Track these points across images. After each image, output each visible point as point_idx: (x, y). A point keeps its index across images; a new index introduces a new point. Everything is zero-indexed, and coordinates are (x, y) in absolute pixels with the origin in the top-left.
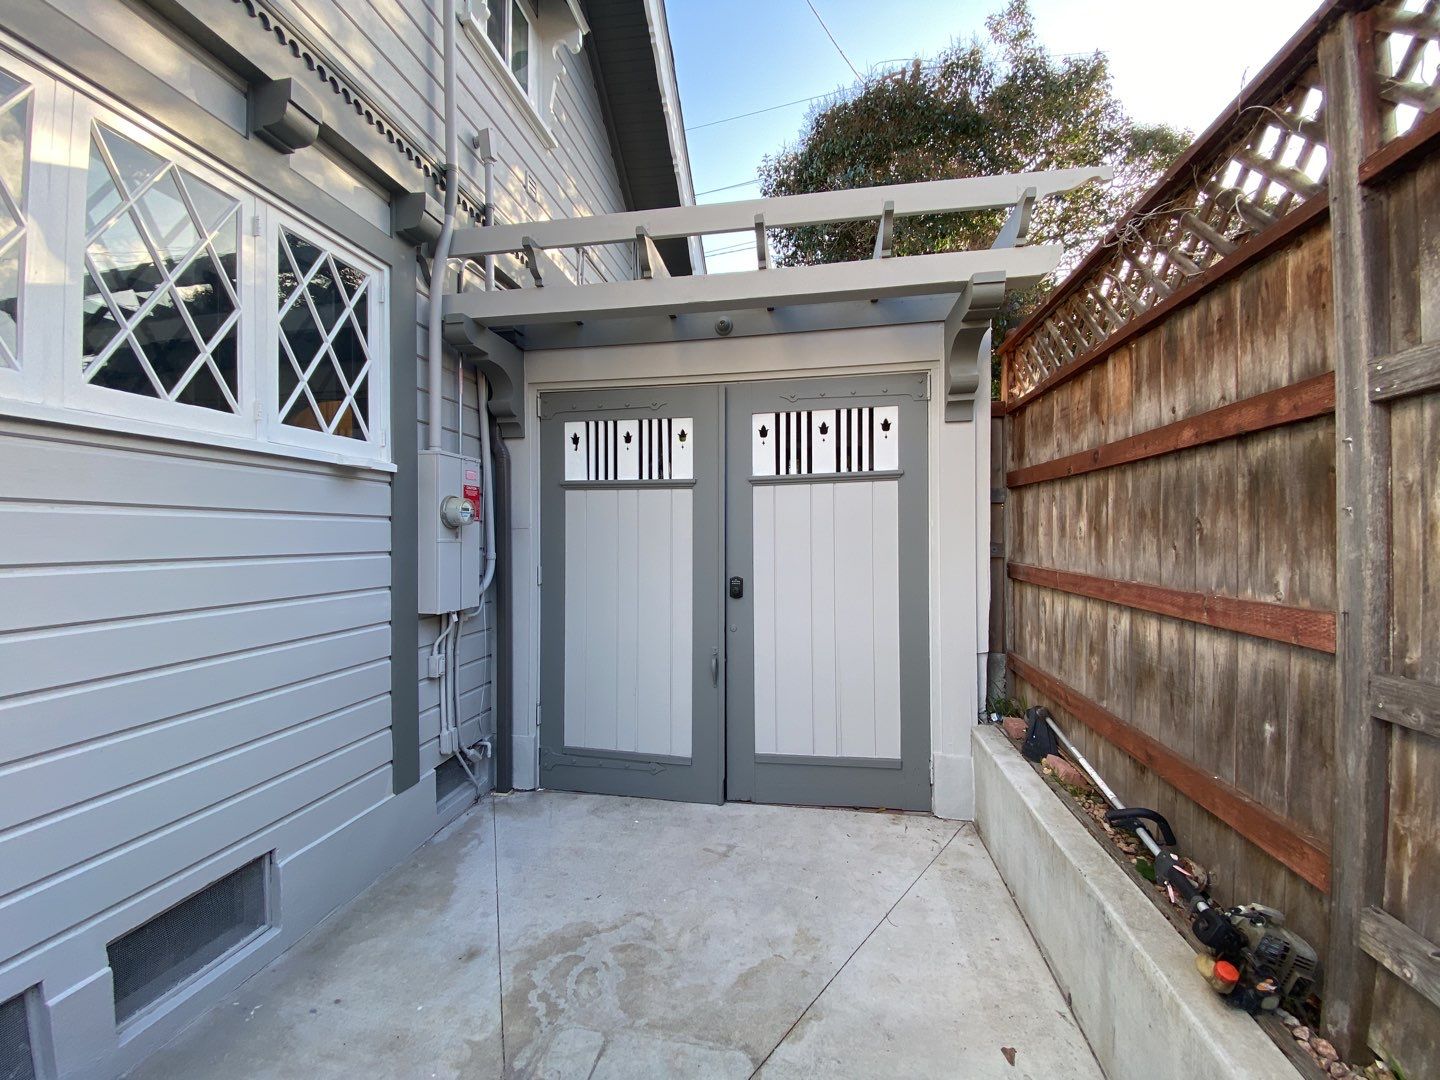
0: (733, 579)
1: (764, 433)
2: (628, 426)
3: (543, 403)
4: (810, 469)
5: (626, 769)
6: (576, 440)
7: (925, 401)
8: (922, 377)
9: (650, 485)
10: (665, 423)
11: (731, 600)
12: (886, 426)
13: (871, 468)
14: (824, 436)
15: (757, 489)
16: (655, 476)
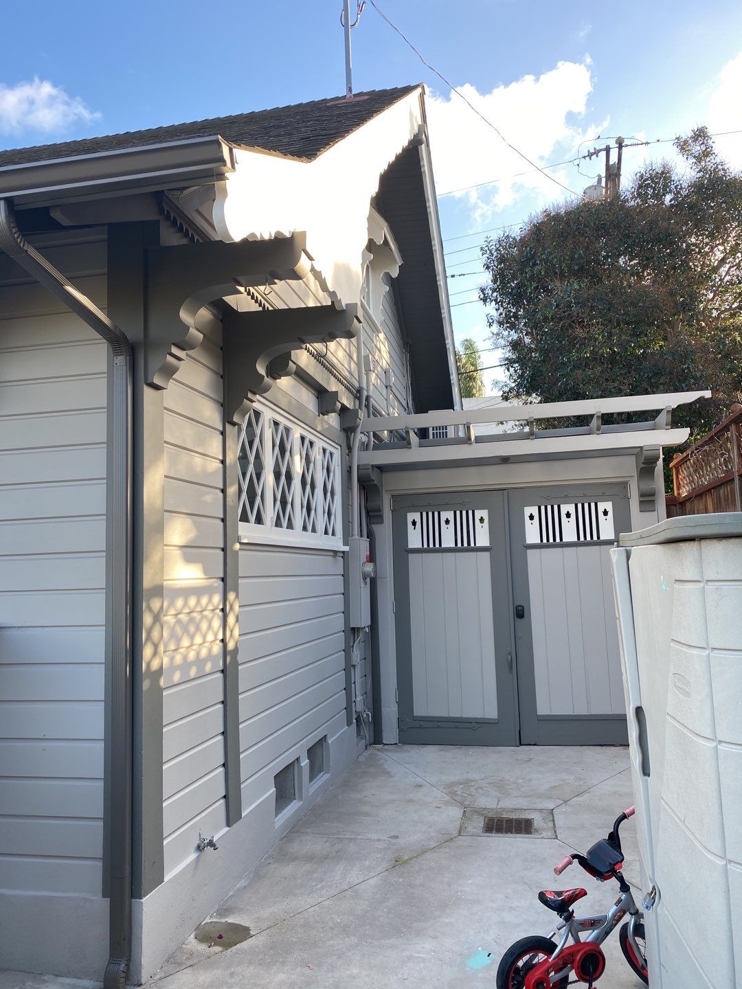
0: (518, 606)
1: (531, 517)
2: (447, 515)
3: (394, 501)
4: (561, 539)
5: (456, 727)
6: (414, 523)
7: (627, 499)
8: (624, 485)
9: (463, 550)
10: (470, 513)
11: (517, 620)
12: (605, 513)
13: (598, 538)
14: (569, 519)
15: (529, 551)
16: (465, 544)
